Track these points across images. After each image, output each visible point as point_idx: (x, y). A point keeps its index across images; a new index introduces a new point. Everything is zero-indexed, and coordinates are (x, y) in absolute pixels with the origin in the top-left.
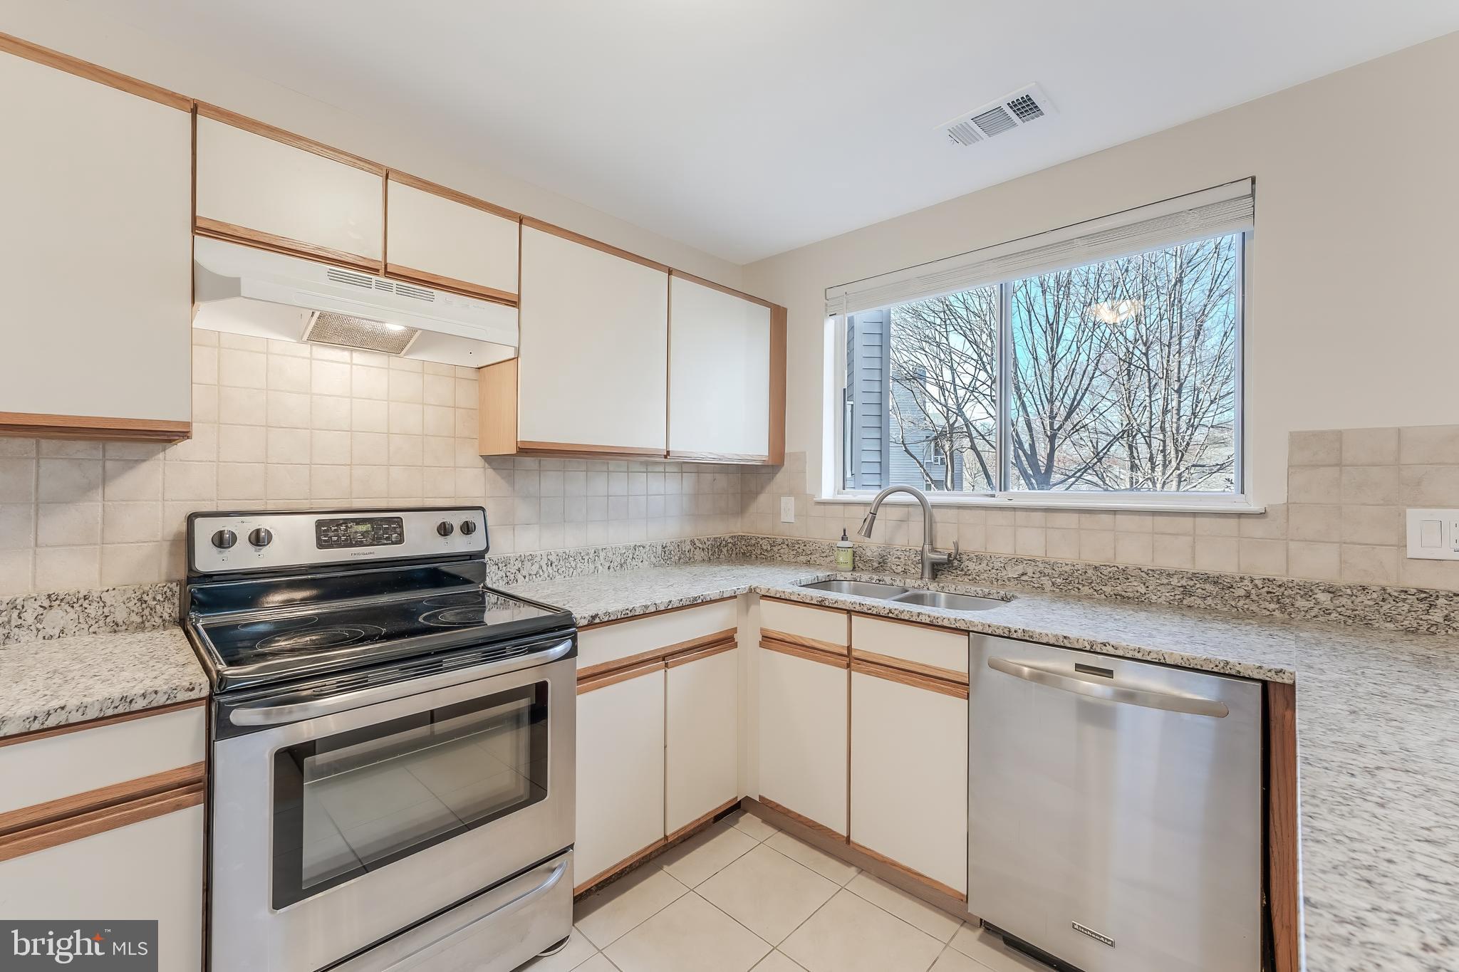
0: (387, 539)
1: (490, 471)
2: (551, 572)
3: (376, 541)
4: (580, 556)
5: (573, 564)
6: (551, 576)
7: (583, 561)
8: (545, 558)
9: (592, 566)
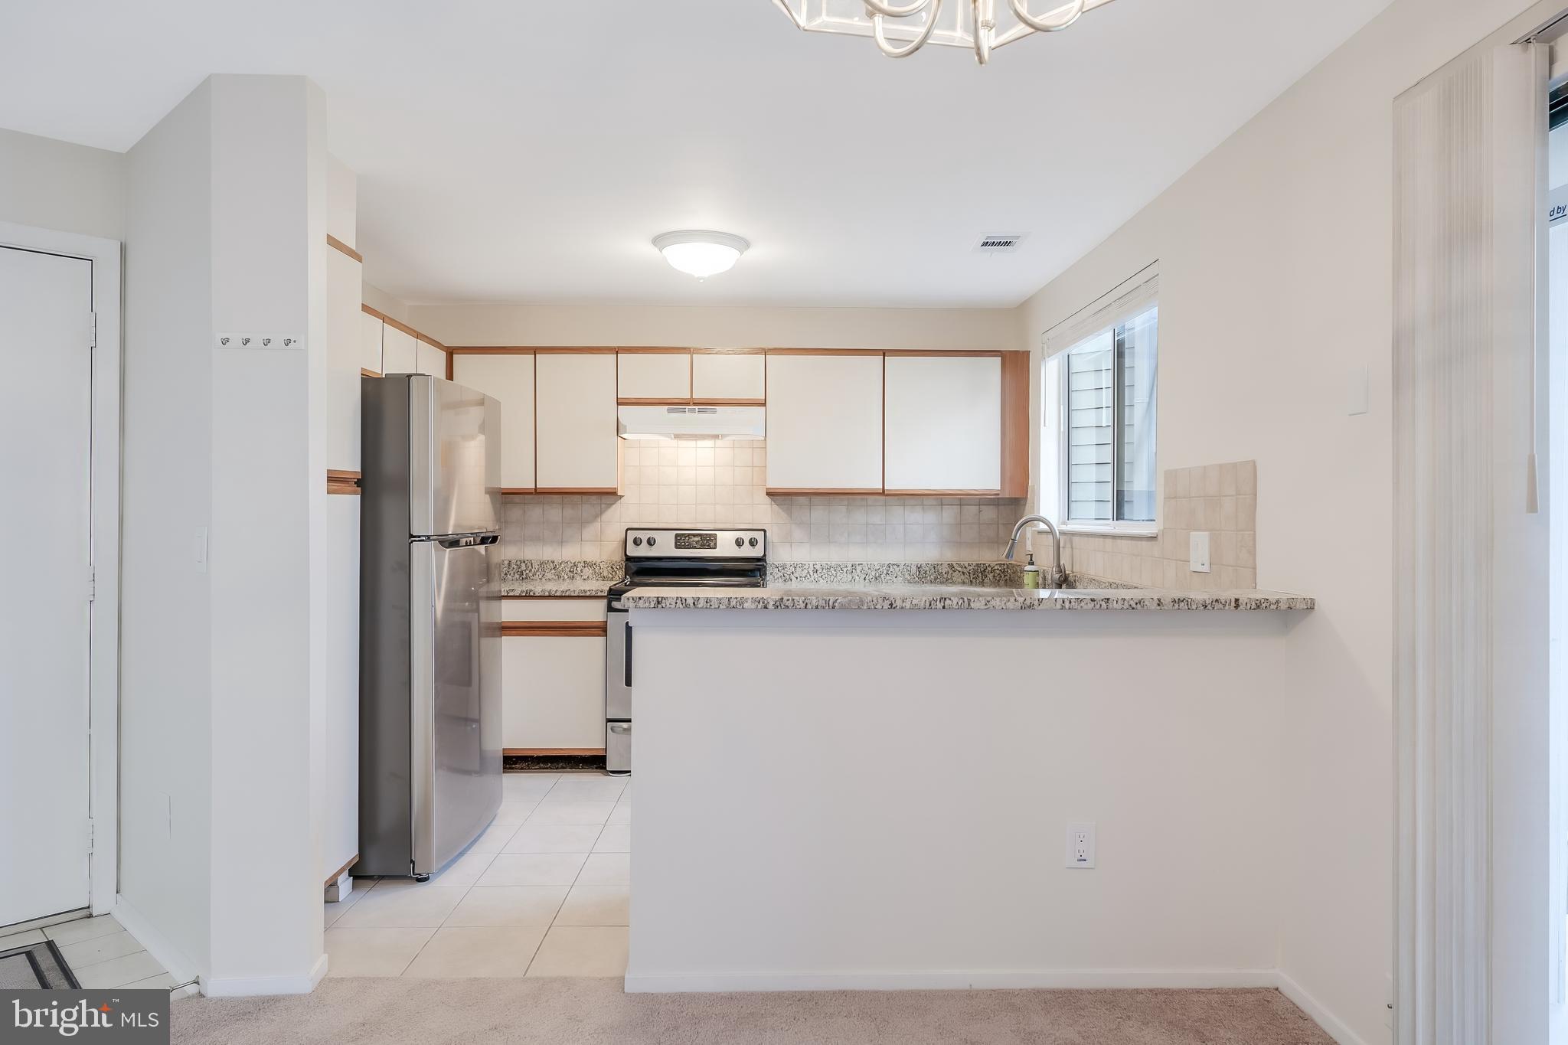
0: (708, 546)
1: (775, 506)
2: (816, 577)
3: (703, 547)
4: (839, 567)
5: (834, 573)
6: (817, 580)
7: (842, 572)
8: (811, 566)
9: (850, 577)
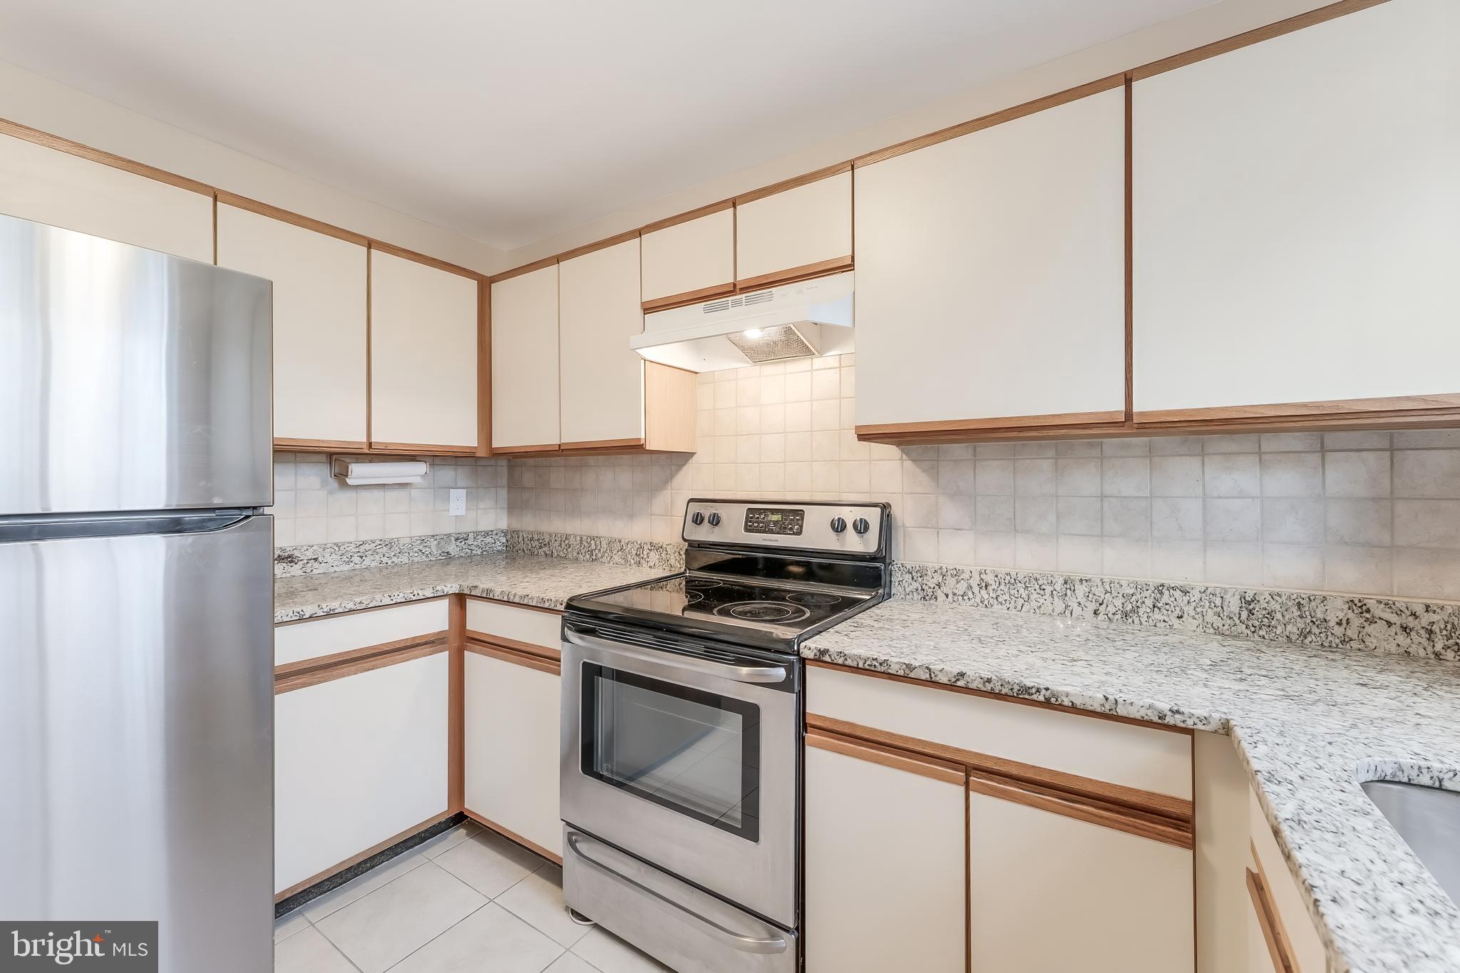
0: (791, 529)
1: (908, 464)
2: (986, 596)
3: (782, 530)
4: (1035, 583)
5: (1024, 593)
6: (986, 602)
7: (1042, 592)
8: (976, 577)
9: (1059, 606)
